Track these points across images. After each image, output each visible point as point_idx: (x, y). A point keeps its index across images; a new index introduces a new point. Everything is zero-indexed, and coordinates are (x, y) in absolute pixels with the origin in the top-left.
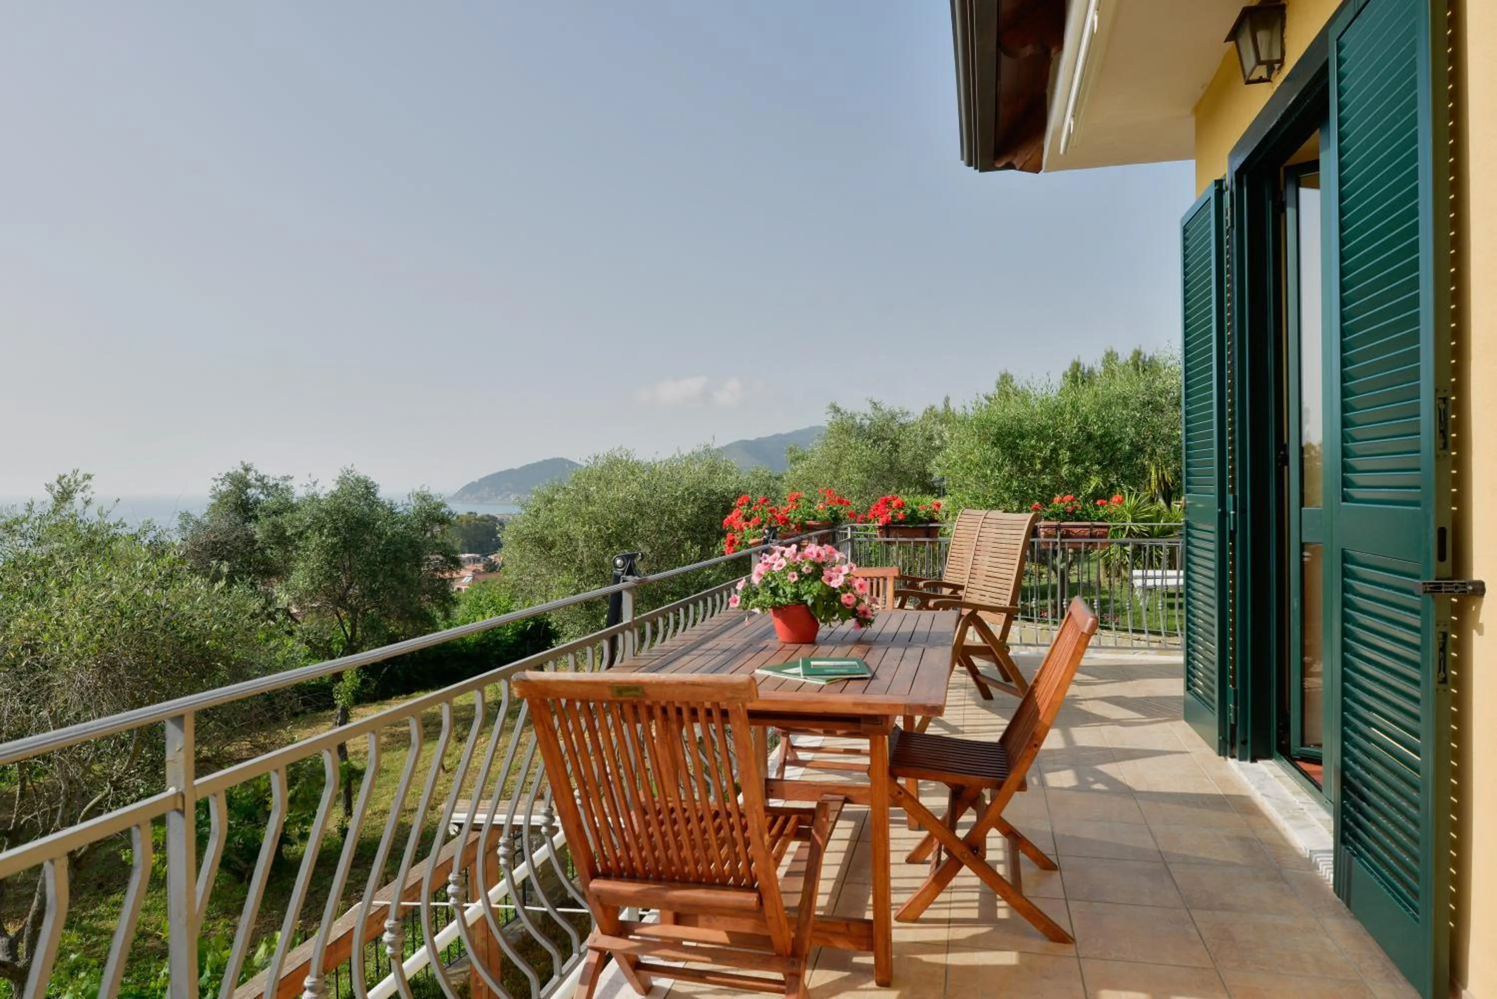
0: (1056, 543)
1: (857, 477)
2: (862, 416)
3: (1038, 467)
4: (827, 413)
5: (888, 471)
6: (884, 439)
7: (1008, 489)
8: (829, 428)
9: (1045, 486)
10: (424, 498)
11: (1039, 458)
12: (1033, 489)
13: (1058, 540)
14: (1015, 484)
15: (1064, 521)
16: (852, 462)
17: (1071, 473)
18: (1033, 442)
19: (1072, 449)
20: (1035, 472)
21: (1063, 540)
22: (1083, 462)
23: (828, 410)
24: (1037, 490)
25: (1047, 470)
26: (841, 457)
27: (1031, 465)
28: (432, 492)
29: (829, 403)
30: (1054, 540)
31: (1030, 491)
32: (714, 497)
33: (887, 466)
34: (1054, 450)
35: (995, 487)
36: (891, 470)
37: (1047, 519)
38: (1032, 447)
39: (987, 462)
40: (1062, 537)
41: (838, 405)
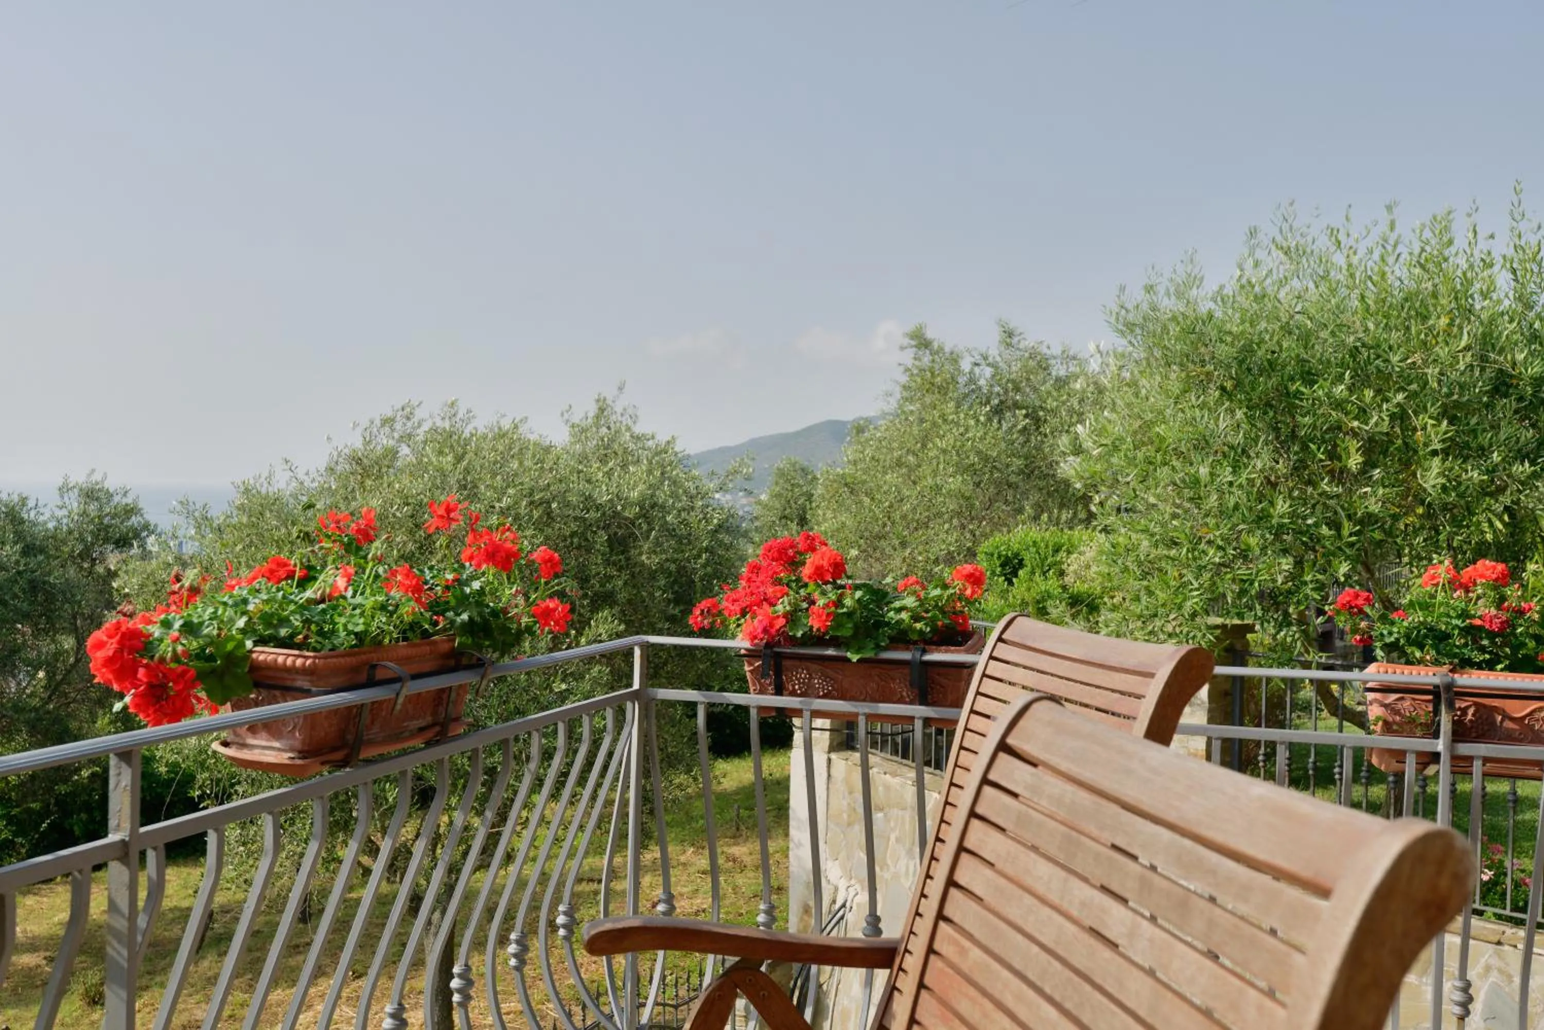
0: (1435, 757)
1: (955, 483)
2: (978, 358)
3: (1354, 461)
4: (902, 348)
5: (1021, 472)
6: (1017, 406)
7: (1262, 519)
8: (904, 379)
9: (1369, 520)
10: (90, 494)
11: (1355, 434)
12: (1336, 525)
13: (1440, 745)
14: (1282, 506)
15: (1466, 664)
16: (944, 451)
17: (1452, 484)
18: (1340, 390)
19: (1449, 413)
20: (1339, 475)
21: (1465, 749)
22: (1483, 452)
23: (907, 341)
24: (1347, 528)
25: (1377, 473)
26: (924, 441)
27: (1333, 455)
28: (111, 484)
29: (910, 327)
30: (1425, 744)
31: (1325, 530)
32: (593, 515)
33: (1018, 463)
34: (1400, 417)
35: (1223, 513)
36: (1028, 473)
37: (1396, 652)
38: (1339, 405)
39: (1202, 444)
40: (1460, 733)
41: (929, 334)
